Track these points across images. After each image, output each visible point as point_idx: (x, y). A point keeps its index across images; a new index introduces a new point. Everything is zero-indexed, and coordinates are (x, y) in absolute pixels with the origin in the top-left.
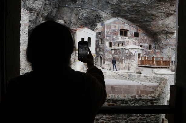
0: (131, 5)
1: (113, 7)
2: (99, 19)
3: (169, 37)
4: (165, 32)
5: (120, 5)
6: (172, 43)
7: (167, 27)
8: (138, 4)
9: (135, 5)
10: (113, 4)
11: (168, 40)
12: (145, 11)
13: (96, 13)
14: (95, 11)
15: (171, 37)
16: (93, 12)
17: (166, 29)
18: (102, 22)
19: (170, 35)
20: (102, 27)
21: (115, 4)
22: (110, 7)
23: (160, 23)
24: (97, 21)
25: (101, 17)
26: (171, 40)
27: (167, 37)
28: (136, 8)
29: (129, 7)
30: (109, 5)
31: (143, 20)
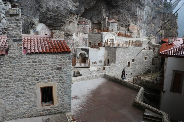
0: (55, 15)
1: (41, 14)
2: (31, 26)
3: (69, 38)
4: (68, 34)
5: (47, 13)
6: (71, 43)
7: (69, 31)
8: (60, 14)
9: (58, 14)
10: (42, 11)
11: (68, 40)
12: (61, 19)
13: (30, 20)
14: (29, 18)
15: (71, 38)
16: (28, 18)
17: (68, 33)
18: (34, 29)
19: (70, 37)
20: (34, 33)
21: (43, 12)
22: (39, 14)
23: (66, 28)
24: (30, 28)
25: (33, 24)
26: (70, 40)
27: (67, 38)
28: (57, 17)
29: (52, 16)
30: (38, 12)
31: (56, 26)
